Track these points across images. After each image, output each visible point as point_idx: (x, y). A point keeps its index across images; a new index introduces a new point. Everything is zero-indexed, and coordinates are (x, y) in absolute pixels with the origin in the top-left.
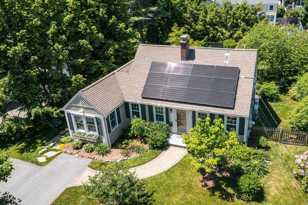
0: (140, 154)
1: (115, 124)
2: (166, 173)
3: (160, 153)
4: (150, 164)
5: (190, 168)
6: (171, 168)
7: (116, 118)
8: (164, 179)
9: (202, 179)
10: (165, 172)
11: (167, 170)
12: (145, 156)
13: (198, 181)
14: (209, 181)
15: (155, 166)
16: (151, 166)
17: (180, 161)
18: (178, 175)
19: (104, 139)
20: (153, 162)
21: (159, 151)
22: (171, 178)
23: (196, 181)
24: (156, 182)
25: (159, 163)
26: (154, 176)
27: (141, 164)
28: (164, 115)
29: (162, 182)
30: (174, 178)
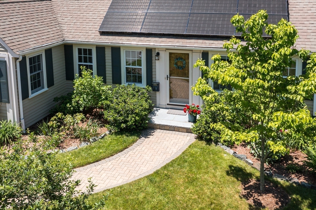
0: (89, 144)
1: (39, 86)
2: (150, 179)
3: (134, 142)
4: (110, 163)
5: (207, 167)
6: (162, 168)
7: (42, 72)
8: (147, 194)
9: (244, 192)
10: (147, 177)
11: (152, 172)
12: (99, 148)
13: (237, 196)
14: (264, 196)
15: (124, 165)
16: (112, 166)
17: (181, 155)
18: (181, 183)
19: (11, 111)
20: (117, 159)
21: (131, 138)
22: (163, 191)
23: (231, 196)
24: (126, 201)
25: (131, 161)
26: (121, 187)
27: (89, 163)
28: (144, 67)
29: (141, 199)
30: (171, 190)
